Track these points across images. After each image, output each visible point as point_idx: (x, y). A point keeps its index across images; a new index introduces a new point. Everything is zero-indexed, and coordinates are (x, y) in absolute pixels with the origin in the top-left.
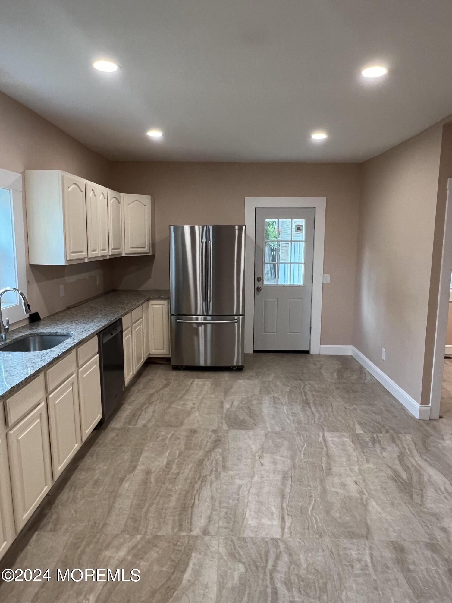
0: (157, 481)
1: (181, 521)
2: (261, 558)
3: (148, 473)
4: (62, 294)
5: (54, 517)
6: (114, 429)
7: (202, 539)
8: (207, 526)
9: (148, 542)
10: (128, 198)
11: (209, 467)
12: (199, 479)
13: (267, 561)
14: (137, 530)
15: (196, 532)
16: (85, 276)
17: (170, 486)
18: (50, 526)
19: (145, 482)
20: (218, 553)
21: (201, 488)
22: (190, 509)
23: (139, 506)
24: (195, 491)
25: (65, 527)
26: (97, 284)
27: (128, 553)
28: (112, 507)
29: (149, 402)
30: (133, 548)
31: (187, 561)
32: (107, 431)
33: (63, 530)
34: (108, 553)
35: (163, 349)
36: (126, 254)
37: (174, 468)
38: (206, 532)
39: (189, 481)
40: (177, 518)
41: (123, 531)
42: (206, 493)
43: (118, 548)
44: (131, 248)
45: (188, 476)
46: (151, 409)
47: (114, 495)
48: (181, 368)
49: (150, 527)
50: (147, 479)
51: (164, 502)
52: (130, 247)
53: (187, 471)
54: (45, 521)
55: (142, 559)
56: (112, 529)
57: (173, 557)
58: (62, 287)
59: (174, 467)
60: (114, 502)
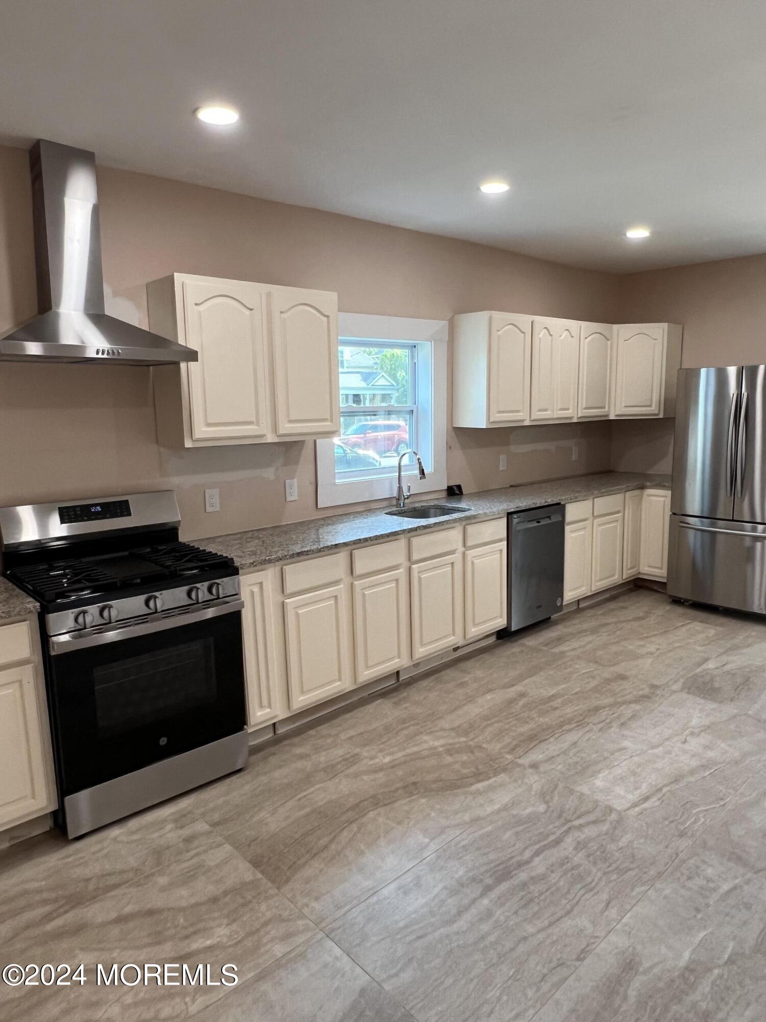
0: (524, 706)
1: (517, 746)
2: (574, 813)
3: (522, 695)
4: (502, 467)
5: (405, 694)
6: (524, 645)
7: (525, 769)
8: (541, 762)
9: (469, 747)
10: (624, 332)
11: (603, 717)
12: (577, 722)
13: (579, 817)
14: (466, 733)
15: (525, 761)
16: (551, 446)
17: (535, 715)
18: (395, 700)
19: (511, 702)
20: (531, 787)
21: (570, 730)
22: (538, 742)
23: (486, 718)
24: (560, 731)
25: (407, 705)
26: (573, 459)
27: (442, 746)
28: (460, 707)
29: (594, 631)
30: (450, 744)
31: (492, 775)
32: (514, 644)
33: (404, 706)
34: (425, 738)
35: (661, 568)
36: (617, 416)
37: (557, 702)
38: (534, 766)
39: (562, 719)
40: (514, 743)
41: (453, 729)
42: (572, 737)
43: (438, 738)
44: (625, 406)
45: (566, 714)
46: (590, 638)
47: (470, 699)
48: (685, 603)
49: (481, 738)
50: (515, 699)
51: (515, 725)
52: (623, 405)
53: (568, 710)
54: (395, 694)
55: (451, 755)
56: (445, 724)
57: (480, 767)
58: (503, 457)
59: (559, 701)
60: (464, 705)
